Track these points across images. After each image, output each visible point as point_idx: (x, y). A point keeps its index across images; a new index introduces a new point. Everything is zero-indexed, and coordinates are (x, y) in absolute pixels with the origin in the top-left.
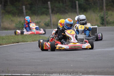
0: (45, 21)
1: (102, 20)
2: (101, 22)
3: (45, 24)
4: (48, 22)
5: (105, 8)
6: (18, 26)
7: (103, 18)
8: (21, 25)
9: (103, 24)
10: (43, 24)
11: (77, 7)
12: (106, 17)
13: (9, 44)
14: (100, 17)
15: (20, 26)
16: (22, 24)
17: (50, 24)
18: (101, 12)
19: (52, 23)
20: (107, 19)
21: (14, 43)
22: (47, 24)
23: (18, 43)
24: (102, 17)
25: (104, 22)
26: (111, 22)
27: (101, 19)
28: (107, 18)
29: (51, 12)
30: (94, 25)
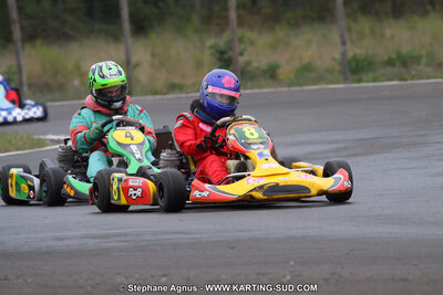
5: (233, 15)
7: (226, 56)
11: (125, 12)
12: (238, 50)
14: (213, 51)
19: (25, 80)
24: (222, 53)
26: (257, 69)
27: (219, 60)
28: (241, 54)
29: (17, 34)
30: (189, 82)
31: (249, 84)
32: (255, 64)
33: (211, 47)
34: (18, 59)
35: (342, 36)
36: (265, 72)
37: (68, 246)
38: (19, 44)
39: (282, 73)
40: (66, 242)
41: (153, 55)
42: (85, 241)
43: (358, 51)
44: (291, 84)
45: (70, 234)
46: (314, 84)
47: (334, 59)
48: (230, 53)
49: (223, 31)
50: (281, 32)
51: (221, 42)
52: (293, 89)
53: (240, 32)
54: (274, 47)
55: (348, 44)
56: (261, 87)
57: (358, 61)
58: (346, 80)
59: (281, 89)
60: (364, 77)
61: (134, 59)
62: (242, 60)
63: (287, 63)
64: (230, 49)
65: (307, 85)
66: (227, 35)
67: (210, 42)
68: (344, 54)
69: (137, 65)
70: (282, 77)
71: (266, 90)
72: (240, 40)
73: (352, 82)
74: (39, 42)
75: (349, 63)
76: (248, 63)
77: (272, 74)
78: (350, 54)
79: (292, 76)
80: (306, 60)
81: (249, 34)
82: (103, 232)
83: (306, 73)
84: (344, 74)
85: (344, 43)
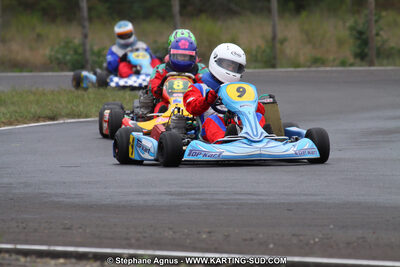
0: (155, 42)
1: (358, 42)
2: (358, 51)
6: (60, 56)
7: (364, 37)
8: (71, 52)
9: (362, 56)
12: (374, 32)
13: (19, 123)
14: (354, 33)
15: (68, 58)
16: (76, 52)
18: (358, 12)
20: (379, 38)
21: (37, 121)
23: (53, 118)
24: (361, 33)
25: (366, 50)
26: (392, 48)
27: (359, 39)
28: (377, 35)
30: (331, 58)
32: (392, 44)
33: (352, 29)
37: (145, 201)
40: (146, 198)
42: (163, 197)
45: (152, 190)
51: (360, 21)
61: (280, 36)
67: (351, 22)
72: (377, 21)
82: (184, 190)
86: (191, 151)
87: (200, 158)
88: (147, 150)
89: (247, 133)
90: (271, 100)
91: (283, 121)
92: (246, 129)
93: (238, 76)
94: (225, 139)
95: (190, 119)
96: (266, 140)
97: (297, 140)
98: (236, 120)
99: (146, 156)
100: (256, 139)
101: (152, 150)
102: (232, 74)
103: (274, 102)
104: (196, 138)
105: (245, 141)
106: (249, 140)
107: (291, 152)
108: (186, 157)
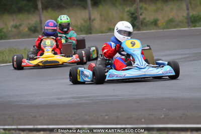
0: (29, 24)
3: (30, 29)
4: (34, 25)
10: (26, 29)
12: (140, 13)
14: (128, 13)
17: (39, 28)
22: (33, 28)
24: (133, 14)
27: (132, 17)
28: (141, 15)
29: (40, 6)
31: (145, 28)
32: (148, 19)
33: (128, 11)
34: (40, 17)
35: (187, 6)
36: (152, 23)
38: (41, 11)
39: (160, 23)
41: (101, 15)
43: (194, 13)
44: (164, 28)
46: (175, 28)
47: (183, 17)
48: (136, 14)
49: (133, 4)
50: (159, 5)
51: (132, 9)
52: (165, 30)
53: (141, 5)
54: (156, 11)
55: (190, 10)
56: (150, 30)
57: (194, 17)
58: (189, 26)
59: (159, 30)
60: (197, 24)
61: (92, 17)
62: (141, 17)
63: (162, 18)
64: (136, 12)
65: (171, 28)
66: (135, 6)
67: (127, 9)
68: (188, 14)
69: (94, 20)
70: (160, 25)
71: (152, 31)
72: (141, 8)
73: (192, 27)
74: (49, 10)
75: (191, 18)
76: (144, 19)
77: (155, 23)
78: (191, 14)
79: (164, 24)
80: (171, 17)
81: (145, 5)
83: (171, 23)
84: (188, 23)
85: (188, 9)
86: (110, 75)
87: (115, 78)
88: (87, 76)
89: (137, 64)
90: (148, 48)
91: (155, 58)
92: (137, 62)
93: (130, 38)
94: (127, 68)
95: (107, 60)
96: (148, 67)
97: (163, 67)
98: (131, 58)
99: (87, 79)
100: (142, 67)
101: (89, 76)
102: (126, 37)
103: (150, 49)
104: (112, 69)
105: (137, 68)
106: (139, 68)
107: (161, 72)
108: (107, 78)
